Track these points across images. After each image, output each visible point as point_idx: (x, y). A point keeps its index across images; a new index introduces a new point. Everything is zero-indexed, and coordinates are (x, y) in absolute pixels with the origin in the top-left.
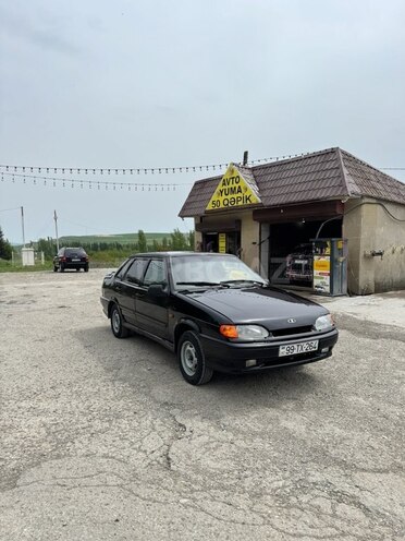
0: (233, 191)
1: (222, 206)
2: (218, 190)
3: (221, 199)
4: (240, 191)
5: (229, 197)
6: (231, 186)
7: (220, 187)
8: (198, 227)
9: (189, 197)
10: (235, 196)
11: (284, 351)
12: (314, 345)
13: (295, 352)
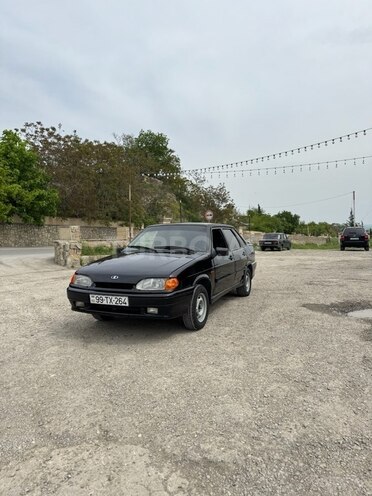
11: (94, 299)
12: (124, 301)
13: (105, 303)
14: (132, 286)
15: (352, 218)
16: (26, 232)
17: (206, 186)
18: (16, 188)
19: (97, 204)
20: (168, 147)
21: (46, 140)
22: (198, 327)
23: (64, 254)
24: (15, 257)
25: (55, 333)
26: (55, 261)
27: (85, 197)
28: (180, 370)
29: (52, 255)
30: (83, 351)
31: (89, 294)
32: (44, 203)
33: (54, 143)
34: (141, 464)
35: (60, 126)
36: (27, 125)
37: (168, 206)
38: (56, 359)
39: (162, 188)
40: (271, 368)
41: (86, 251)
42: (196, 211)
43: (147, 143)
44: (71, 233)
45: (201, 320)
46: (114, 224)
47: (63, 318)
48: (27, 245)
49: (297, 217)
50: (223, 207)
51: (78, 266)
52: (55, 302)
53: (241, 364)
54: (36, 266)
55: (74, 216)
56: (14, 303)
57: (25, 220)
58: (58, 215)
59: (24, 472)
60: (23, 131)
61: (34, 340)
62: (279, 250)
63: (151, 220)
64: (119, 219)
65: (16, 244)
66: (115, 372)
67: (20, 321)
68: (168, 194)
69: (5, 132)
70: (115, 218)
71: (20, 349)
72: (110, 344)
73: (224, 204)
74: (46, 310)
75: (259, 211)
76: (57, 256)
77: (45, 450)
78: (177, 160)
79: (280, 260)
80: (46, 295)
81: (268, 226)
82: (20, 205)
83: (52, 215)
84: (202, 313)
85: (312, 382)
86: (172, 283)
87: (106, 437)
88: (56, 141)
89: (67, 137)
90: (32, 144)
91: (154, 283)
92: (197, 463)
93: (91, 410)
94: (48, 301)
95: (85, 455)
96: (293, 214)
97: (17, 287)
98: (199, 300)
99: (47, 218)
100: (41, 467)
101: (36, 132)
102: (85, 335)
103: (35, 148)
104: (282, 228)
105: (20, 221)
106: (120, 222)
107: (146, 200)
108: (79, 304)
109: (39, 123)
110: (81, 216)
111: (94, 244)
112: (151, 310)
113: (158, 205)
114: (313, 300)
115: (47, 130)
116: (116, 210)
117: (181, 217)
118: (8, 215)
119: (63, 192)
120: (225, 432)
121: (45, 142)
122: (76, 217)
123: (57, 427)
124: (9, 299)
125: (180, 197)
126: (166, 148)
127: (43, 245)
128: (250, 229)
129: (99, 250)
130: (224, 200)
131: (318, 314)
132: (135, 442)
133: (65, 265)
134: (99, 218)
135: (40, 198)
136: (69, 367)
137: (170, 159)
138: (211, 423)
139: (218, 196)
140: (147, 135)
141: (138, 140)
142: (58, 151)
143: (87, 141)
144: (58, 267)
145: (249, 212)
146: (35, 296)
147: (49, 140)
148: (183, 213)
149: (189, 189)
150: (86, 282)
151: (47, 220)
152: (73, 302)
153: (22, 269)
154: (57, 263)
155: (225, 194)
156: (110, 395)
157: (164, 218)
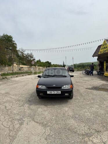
0: (105, 48)
1: (102, 53)
2: (101, 48)
3: (102, 51)
4: (107, 48)
5: (104, 50)
6: (104, 46)
7: (102, 47)
8: (98, 59)
9: (96, 50)
10: (105, 49)
11: (49, 92)
15: (64, 63)
17: (26, 53)
31: (46, 91)
39: (11, 53)
49: (50, 63)
63: (10, 63)
73: (32, 59)
75: (40, 61)
78: (16, 44)
81: (44, 65)
96: (50, 62)
104: (47, 66)
107: (7, 57)
108: (41, 94)
112: (66, 94)
137: (13, 43)
139: (30, 56)
155: (32, 56)
157: (14, 63)
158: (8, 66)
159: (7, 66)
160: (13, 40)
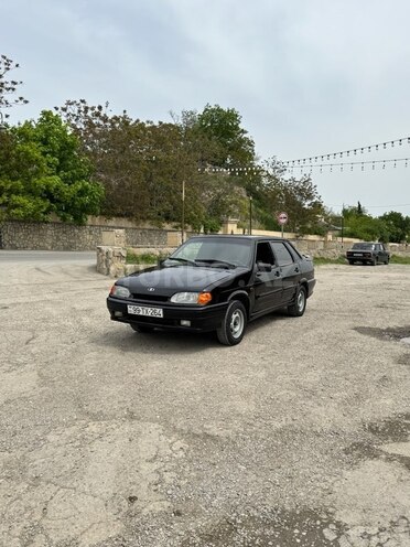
11: (131, 310)
12: (159, 313)
13: (141, 313)
14: (167, 298)
16: (64, 232)
17: (286, 177)
18: (56, 180)
19: (147, 200)
20: (240, 126)
21: (90, 122)
22: (233, 342)
23: (107, 261)
24: (53, 263)
25: (94, 341)
26: (97, 269)
27: (134, 192)
28: (204, 376)
29: (94, 262)
30: (120, 357)
31: (126, 305)
32: (87, 200)
33: (99, 125)
34: (155, 434)
35: (107, 103)
36: (69, 103)
37: (235, 203)
38: (94, 362)
39: (229, 180)
40: (288, 379)
41: (131, 258)
42: (272, 210)
43: (213, 122)
44: (115, 238)
45: (236, 336)
46: (167, 226)
47: (103, 329)
48: (67, 249)
50: (307, 204)
51: (121, 276)
52: (96, 313)
53: (262, 374)
54: (77, 274)
55: (119, 216)
56: (55, 313)
57: (64, 219)
58: (102, 214)
59: (68, 433)
60: (64, 110)
61: (74, 346)
62: (372, 265)
63: (213, 221)
64: (174, 220)
65: (54, 247)
66: (145, 374)
67: (61, 330)
68: (236, 189)
69: (44, 113)
70: (168, 219)
71: (62, 354)
72: (145, 353)
73: (309, 202)
74: (86, 320)
75: (359, 210)
76: (99, 264)
77: (84, 422)
78: (251, 143)
79: (364, 277)
80: (86, 306)
81: (368, 231)
82: (58, 201)
83: (94, 214)
84: (238, 330)
85: (320, 392)
86: (206, 297)
87: (132, 416)
88: (101, 123)
89: (115, 118)
90: (73, 126)
91: (188, 297)
92: (198, 436)
93: (121, 399)
94: (88, 311)
95: (114, 426)
96: (404, 216)
97: (57, 297)
98: (234, 316)
99: (89, 217)
100: (80, 431)
101: (79, 111)
102: (123, 343)
103: (77, 131)
104: (388, 234)
105: (58, 219)
106: (175, 224)
107: (208, 196)
108: (118, 314)
109: (83, 101)
110: (128, 215)
111: (140, 251)
112: (185, 323)
113: (223, 203)
114: (370, 323)
115: (93, 109)
116: (170, 208)
117: (251, 217)
118: (45, 213)
119: (108, 185)
120: (227, 419)
121: (89, 124)
122: (122, 216)
123: (93, 408)
124: (48, 308)
125: (250, 191)
126: (236, 128)
127: (84, 249)
128: (342, 235)
129: (146, 258)
130: (309, 197)
131: (365, 338)
132: (153, 421)
133: (108, 274)
134: (148, 218)
135: (82, 193)
136: (106, 369)
137: (242, 141)
138: (218, 412)
139: (301, 191)
140: (213, 111)
141: (202, 118)
142: (104, 134)
143: (138, 121)
144: (100, 276)
145: (344, 211)
146: (76, 306)
147: (94, 121)
148: (254, 212)
149: (265, 181)
150: (124, 292)
151: (89, 220)
152: (112, 312)
153: (61, 277)
154: (99, 272)
155: (310, 188)
156: (139, 390)
157: (230, 219)
158: (205, 233)
159: (202, 231)
160: (241, 126)
